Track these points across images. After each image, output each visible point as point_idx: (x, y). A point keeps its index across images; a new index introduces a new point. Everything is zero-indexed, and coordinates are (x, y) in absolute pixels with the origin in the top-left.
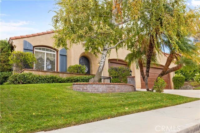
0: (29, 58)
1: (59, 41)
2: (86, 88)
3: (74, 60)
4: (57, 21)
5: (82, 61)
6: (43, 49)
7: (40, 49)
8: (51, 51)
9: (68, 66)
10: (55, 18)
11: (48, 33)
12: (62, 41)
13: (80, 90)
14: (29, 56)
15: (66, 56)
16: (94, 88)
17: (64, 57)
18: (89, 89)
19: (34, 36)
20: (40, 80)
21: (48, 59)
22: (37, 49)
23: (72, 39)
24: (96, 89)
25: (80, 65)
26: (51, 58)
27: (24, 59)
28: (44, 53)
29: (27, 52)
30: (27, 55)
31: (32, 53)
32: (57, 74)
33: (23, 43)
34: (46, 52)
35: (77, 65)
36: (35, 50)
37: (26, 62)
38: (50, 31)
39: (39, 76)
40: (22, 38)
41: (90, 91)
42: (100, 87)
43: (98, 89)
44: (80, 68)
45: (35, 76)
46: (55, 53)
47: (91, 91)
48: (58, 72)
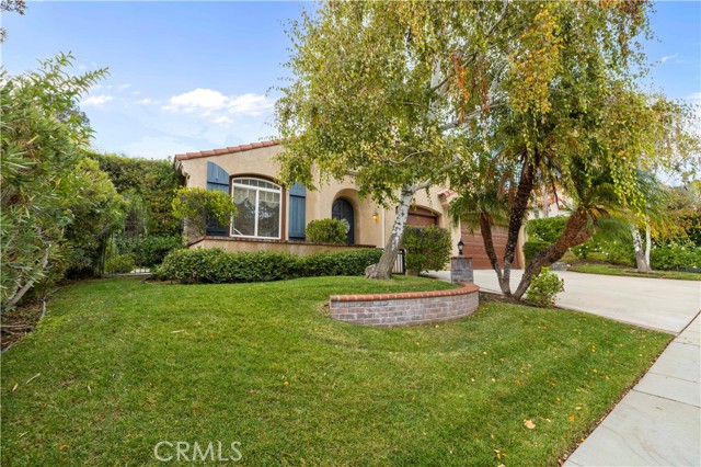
0: (219, 205)
1: (292, 168)
2: (370, 310)
3: (320, 209)
4: (287, 114)
5: (336, 209)
6: (254, 183)
7: (245, 182)
8: (270, 186)
9: (308, 222)
10: (283, 106)
11: (265, 146)
12: (299, 170)
13: (352, 317)
14: (219, 199)
15: (304, 197)
16: (390, 309)
17: (300, 200)
18: (376, 313)
19: (231, 151)
20: (241, 267)
21: (262, 204)
22: (239, 182)
23: (336, 168)
24: (396, 314)
25: (335, 220)
26: (271, 203)
27: (206, 206)
28: (255, 191)
29: (215, 192)
30: (215, 197)
31: (226, 193)
32: (284, 246)
33: (206, 168)
34: (258, 189)
35: (327, 221)
36: (234, 184)
37: (212, 214)
38: (267, 140)
39: (239, 259)
40: (204, 155)
41: (381, 319)
42: (408, 308)
43: (401, 314)
44: (334, 226)
45: (228, 258)
46: (280, 192)
47: (384, 321)
48: (286, 243)
